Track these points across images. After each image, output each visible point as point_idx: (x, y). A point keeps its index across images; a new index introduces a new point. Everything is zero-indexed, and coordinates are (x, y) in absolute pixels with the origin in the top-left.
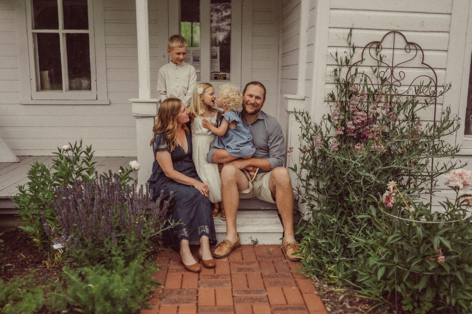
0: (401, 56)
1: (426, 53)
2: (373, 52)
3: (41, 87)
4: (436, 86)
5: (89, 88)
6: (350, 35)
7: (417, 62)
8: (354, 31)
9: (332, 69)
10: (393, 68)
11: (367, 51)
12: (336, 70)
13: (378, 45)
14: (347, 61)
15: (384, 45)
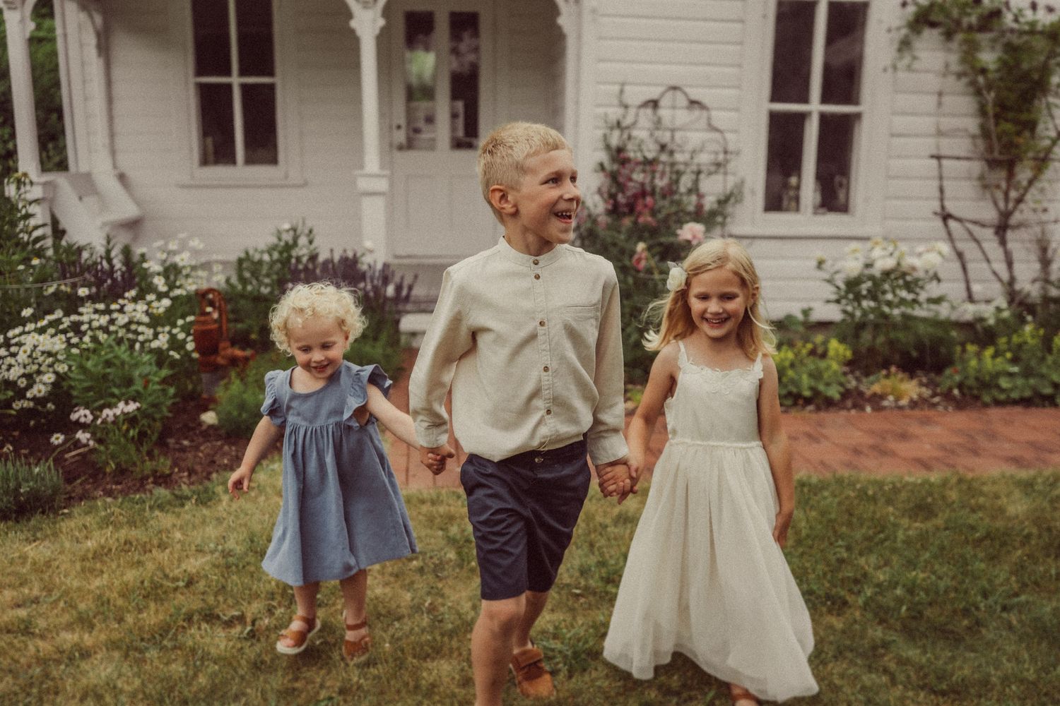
0: (683, 117)
1: (714, 113)
2: (649, 111)
3: (205, 162)
4: (726, 152)
5: (274, 161)
6: (622, 92)
7: (703, 123)
8: (627, 88)
9: (600, 133)
10: (673, 131)
11: (642, 111)
12: (605, 136)
13: (654, 104)
14: (619, 123)
15: (662, 103)
